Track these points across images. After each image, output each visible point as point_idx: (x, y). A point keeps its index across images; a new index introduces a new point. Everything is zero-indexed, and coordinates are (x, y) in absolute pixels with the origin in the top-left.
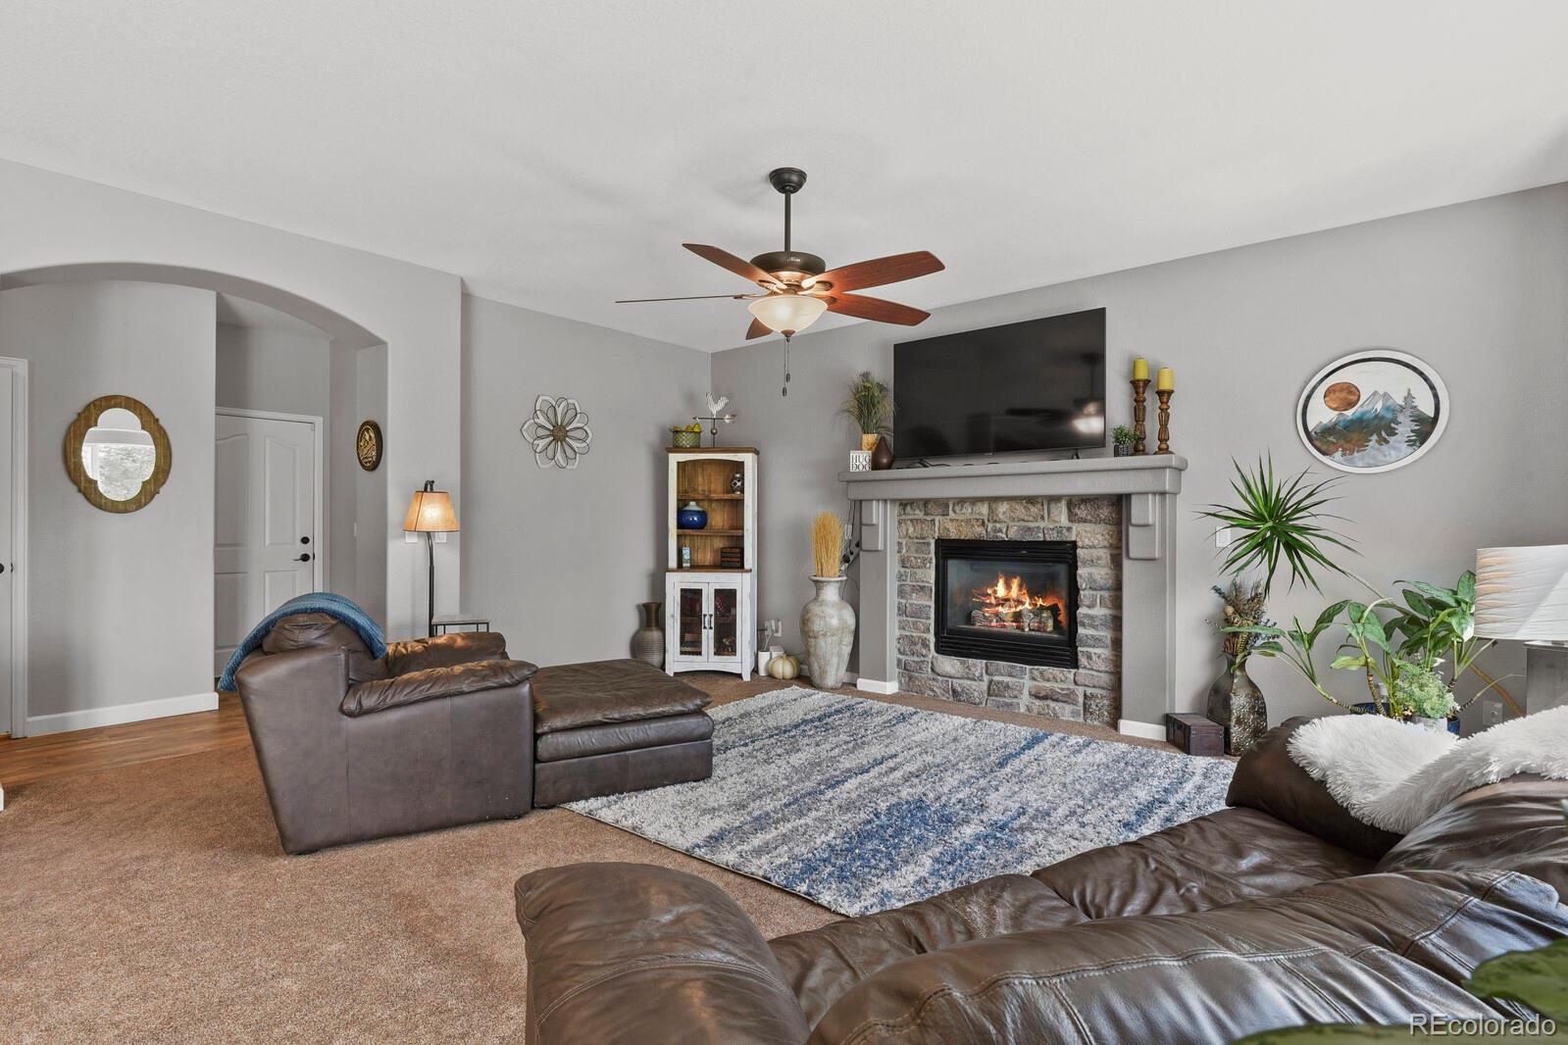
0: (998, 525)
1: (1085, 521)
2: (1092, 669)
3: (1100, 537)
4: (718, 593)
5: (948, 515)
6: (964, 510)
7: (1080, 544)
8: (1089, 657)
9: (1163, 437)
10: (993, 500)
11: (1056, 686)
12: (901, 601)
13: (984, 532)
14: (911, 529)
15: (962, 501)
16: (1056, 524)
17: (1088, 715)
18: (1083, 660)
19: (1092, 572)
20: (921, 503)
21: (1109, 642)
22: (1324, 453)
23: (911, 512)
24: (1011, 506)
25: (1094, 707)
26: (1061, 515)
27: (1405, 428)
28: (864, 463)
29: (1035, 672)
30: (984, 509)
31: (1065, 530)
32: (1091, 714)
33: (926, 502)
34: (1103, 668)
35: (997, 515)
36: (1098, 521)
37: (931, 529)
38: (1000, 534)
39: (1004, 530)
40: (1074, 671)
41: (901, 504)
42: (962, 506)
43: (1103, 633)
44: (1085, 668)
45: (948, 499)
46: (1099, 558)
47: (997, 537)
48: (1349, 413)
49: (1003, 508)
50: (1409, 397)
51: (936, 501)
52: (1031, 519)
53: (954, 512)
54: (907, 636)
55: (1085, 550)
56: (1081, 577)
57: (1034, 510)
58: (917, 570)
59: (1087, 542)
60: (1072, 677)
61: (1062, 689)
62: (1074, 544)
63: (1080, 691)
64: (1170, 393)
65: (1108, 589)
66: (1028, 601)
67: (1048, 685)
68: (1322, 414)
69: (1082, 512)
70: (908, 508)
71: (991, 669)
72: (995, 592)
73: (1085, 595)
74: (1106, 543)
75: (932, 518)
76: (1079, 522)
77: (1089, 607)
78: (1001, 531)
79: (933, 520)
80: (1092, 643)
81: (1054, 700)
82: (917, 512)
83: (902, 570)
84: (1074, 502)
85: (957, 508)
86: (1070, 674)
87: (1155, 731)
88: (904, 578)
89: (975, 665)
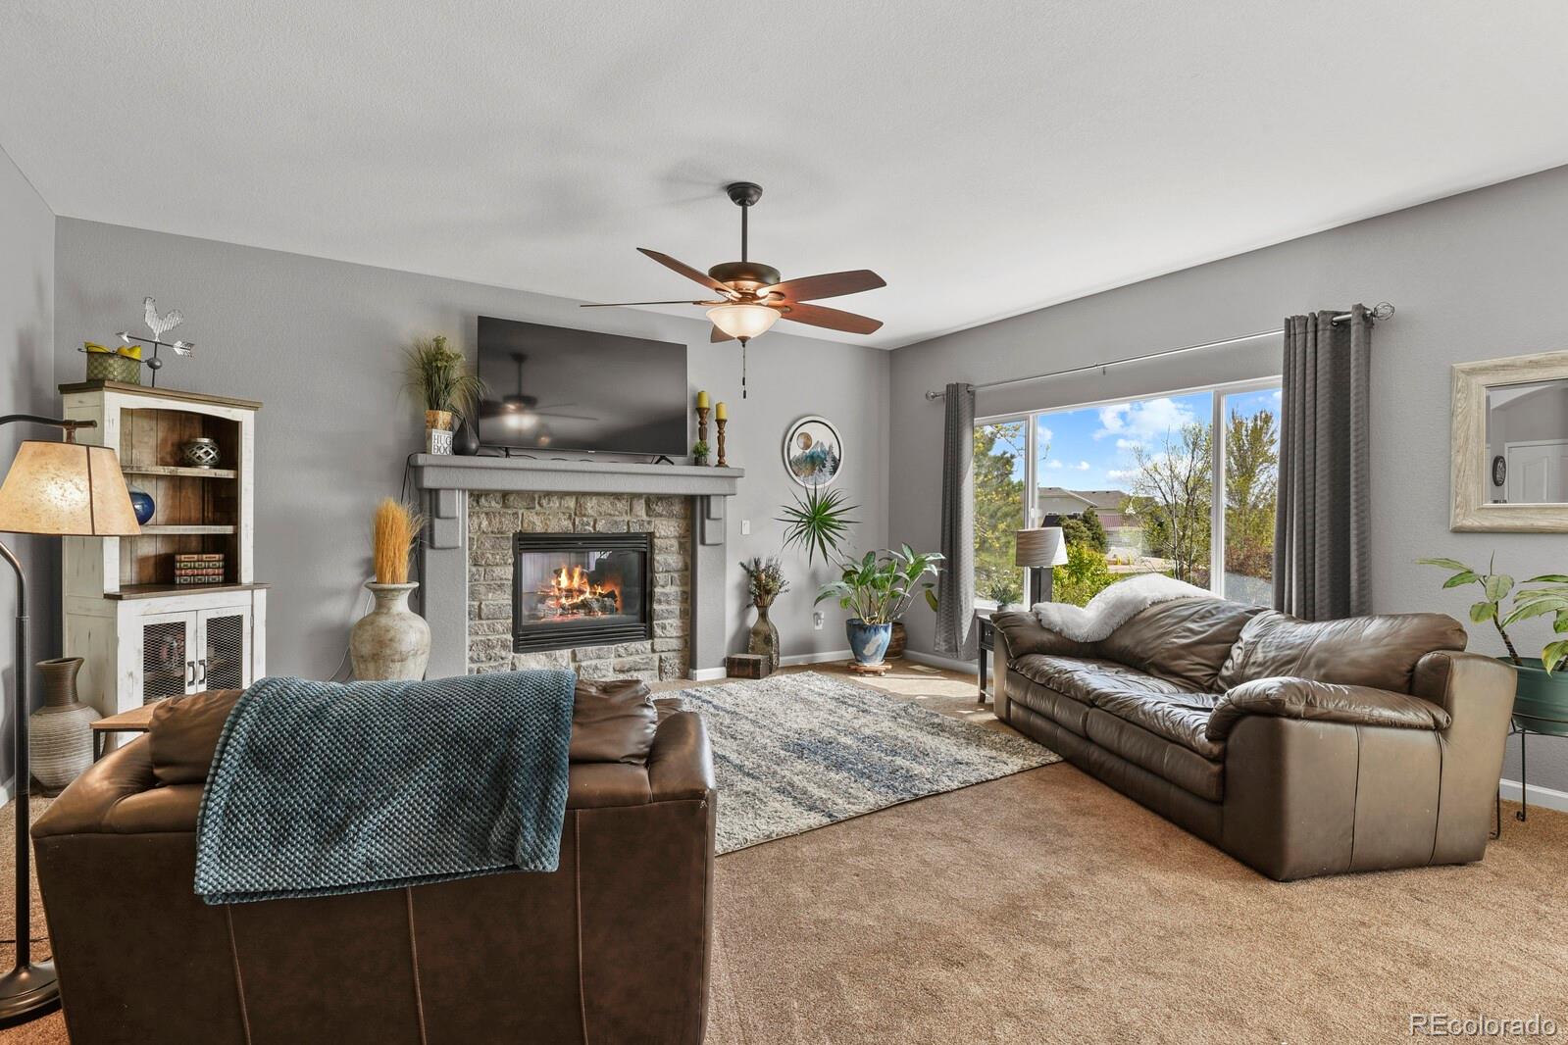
0: (585, 519)
1: (661, 516)
2: (666, 637)
3: (672, 529)
4: (214, 625)
5: (534, 508)
6: (551, 504)
7: (657, 535)
8: (664, 628)
9: (721, 454)
10: (580, 495)
11: (637, 658)
12: (473, 603)
13: (571, 525)
14: (485, 523)
15: (548, 494)
16: (636, 520)
17: (664, 675)
18: (658, 631)
19: (667, 559)
20: (499, 495)
21: (678, 612)
22: (797, 475)
23: (486, 504)
24: (599, 501)
25: (668, 667)
26: (640, 508)
27: (829, 464)
28: (446, 446)
29: (620, 649)
30: (571, 503)
31: (645, 524)
32: (666, 673)
33: (505, 495)
34: (675, 634)
35: (586, 509)
36: (671, 515)
37: (513, 523)
38: (587, 527)
39: (592, 523)
40: (650, 641)
41: (471, 495)
42: (549, 500)
43: (674, 607)
44: (661, 637)
45: (534, 492)
46: (672, 546)
47: (585, 530)
48: (807, 451)
49: (591, 505)
50: (831, 447)
51: (519, 493)
52: (617, 513)
53: (541, 505)
54: (481, 641)
55: (662, 541)
56: (658, 562)
57: (619, 505)
58: (494, 568)
59: (663, 533)
60: (649, 647)
61: (643, 659)
62: (651, 535)
63: (656, 657)
64: (725, 421)
65: (678, 571)
66: (588, 590)
67: (631, 658)
68: (796, 451)
69: (659, 508)
70: (483, 500)
71: (579, 656)
72: (559, 583)
73: (660, 577)
74: (677, 535)
75: (515, 510)
76: (656, 516)
77: (663, 587)
78: (588, 524)
79: (516, 513)
80: (665, 615)
81: (635, 670)
82: (493, 504)
83: (474, 569)
84: (651, 500)
85: (544, 502)
86: (647, 644)
87: (719, 672)
88: (477, 577)
89: (562, 656)
